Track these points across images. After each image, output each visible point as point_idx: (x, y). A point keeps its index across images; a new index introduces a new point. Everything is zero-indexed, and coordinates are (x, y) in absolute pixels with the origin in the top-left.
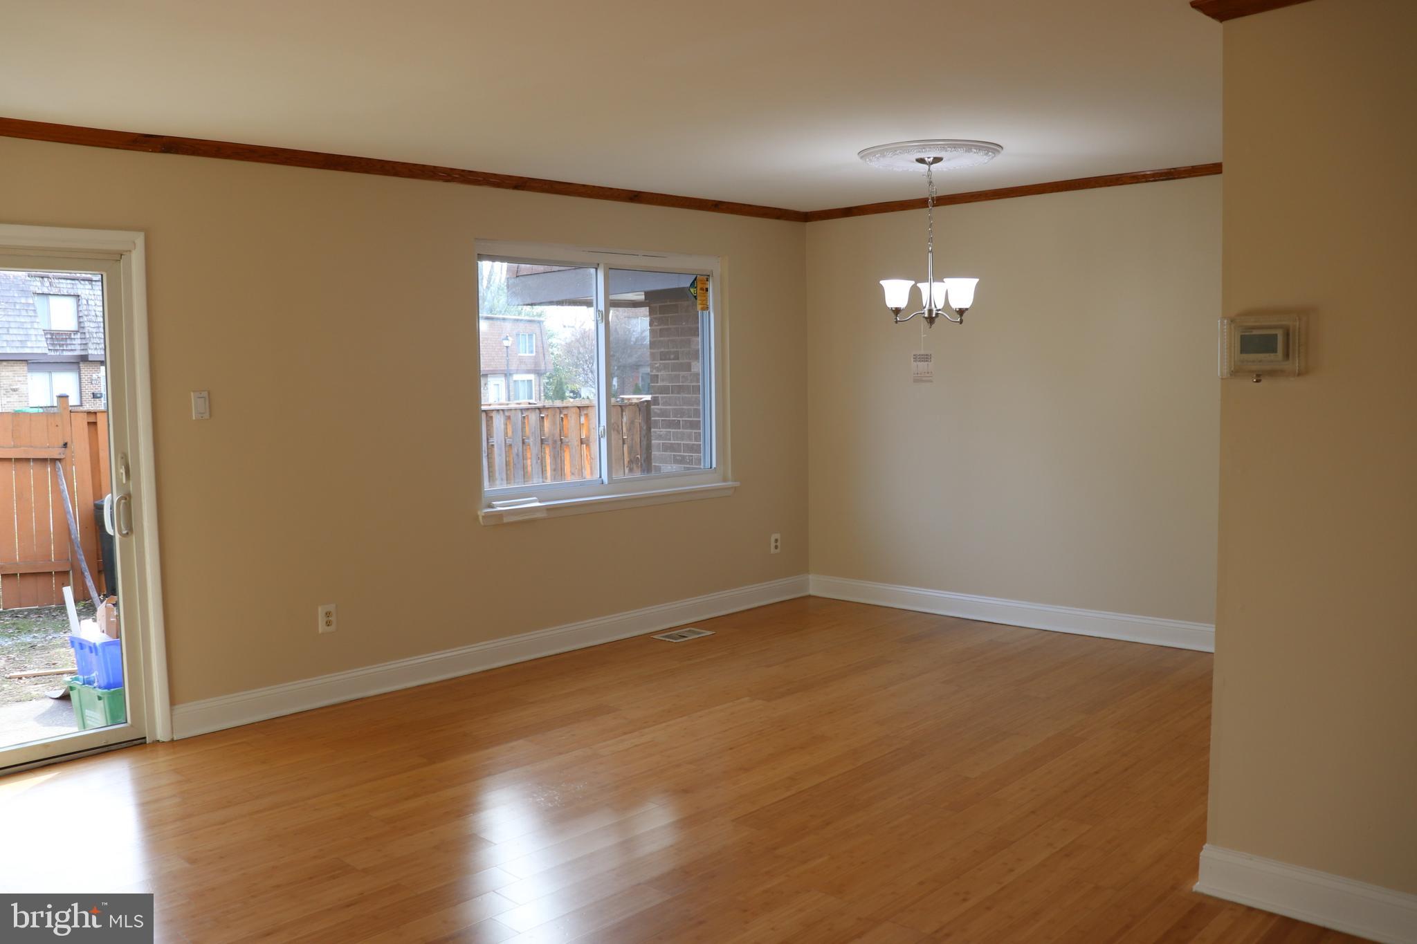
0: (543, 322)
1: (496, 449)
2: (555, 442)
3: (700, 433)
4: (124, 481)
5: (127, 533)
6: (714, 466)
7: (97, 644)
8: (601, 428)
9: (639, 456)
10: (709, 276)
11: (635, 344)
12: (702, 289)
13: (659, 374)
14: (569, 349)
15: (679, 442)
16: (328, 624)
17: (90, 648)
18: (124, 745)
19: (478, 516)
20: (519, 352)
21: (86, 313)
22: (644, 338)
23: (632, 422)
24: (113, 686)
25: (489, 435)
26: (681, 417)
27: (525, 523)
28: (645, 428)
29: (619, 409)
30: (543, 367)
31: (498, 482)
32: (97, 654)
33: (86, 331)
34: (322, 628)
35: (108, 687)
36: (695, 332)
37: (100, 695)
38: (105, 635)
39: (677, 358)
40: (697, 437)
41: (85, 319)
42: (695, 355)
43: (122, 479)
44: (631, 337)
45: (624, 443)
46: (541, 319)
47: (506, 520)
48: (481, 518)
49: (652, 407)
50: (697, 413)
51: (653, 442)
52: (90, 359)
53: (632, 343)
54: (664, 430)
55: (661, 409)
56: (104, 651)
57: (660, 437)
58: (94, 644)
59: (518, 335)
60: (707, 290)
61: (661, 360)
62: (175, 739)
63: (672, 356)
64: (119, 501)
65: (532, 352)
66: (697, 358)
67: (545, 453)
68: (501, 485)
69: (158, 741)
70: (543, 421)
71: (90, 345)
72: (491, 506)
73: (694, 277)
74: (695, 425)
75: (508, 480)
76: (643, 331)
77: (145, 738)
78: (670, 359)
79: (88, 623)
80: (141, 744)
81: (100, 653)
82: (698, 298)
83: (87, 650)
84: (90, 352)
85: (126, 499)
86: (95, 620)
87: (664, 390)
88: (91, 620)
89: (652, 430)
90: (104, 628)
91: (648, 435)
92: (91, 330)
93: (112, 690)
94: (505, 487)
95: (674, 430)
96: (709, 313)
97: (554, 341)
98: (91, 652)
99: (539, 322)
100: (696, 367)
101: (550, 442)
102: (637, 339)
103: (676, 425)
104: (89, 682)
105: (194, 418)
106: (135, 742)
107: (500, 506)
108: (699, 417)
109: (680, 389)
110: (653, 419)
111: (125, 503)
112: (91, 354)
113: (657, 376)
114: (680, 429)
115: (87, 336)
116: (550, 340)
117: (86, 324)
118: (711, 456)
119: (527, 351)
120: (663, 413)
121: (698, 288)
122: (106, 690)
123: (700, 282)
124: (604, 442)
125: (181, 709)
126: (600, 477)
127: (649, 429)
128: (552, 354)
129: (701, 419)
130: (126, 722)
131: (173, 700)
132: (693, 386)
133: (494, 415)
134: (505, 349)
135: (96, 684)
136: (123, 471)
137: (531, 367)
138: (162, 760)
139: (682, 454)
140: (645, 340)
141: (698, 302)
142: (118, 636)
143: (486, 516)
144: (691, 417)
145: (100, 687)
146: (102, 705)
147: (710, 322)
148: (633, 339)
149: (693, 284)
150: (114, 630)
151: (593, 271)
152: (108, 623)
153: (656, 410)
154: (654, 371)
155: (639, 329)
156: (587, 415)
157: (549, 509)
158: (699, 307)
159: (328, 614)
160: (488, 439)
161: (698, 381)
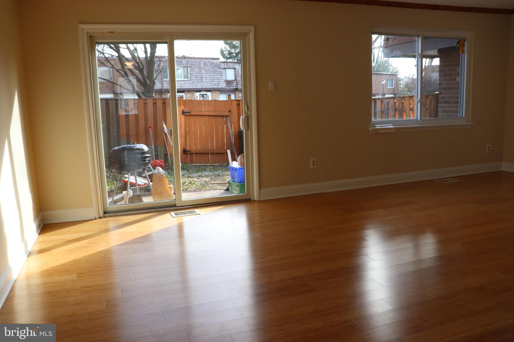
0: (397, 75)
1: (377, 113)
2: (400, 110)
3: (458, 106)
4: (247, 111)
5: (247, 129)
6: (464, 116)
7: (237, 168)
8: (418, 99)
9: (433, 115)
10: (465, 39)
11: (433, 82)
12: (462, 45)
13: (442, 82)
14: (407, 86)
15: (449, 109)
16: (314, 165)
17: (235, 169)
18: (244, 200)
19: (369, 130)
20: (388, 87)
21: (237, 74)
22: (437, 80)
23: (431, 102)
24: (242, 182)
25: (375, 108)
26: (451, 99)
27: (387, 133)
28: (436, 104)
29: (426, 97)
30: (396, 92)
31: (377, 118)
32: (237, 171)
33: (237, 80)
34: (311, 166)
35: (240, 182)
36: (458, 65)
37: (237, 185)
38: (240, 166)
39: (450, 76)
40: (457, 107)
41: (237, 76)
42: (458, 74)
43: (246, 111)
44: (432, 80)
45: (427, 110)
46: (397, 74)
47: (380, 132)
48: (370, 131)
49: (439, 96)
50: (457, 97)
51: (439, 109)
52: (239, 89)
53: (432, 82)
54: (444, 105)
55: (443, 96)
56: (239, 170)
57: (442, 107)
58: (236, 168)
59: (387, 80)
60: (464, 45)
61: (443, 77)
62: (260, 200)
63: (448, 75)
64: (245, 118)
65: (392, 86)
66: (459, 76)
67: (396, 114)
68: (378, 119)
69: (255, 200)
70: (396, 104)
71: (239, 85)
72: (375, 127)
73: (459, 40)
74: (457, 102)
75: (382, 117)
76: (437, 77)
77: (251, 199)
78: (447, 76)
79: (234, 162)
80: (249, 201)
81: (238, 171)
82: (460, 48)
83: (234, 171)
84: (239, 87)
85: (247, 117)
86: (236, 162)
87: (444, 89)
88: (236, 161)
89: (439, 105)
90: (239, 164)
91: (437, 107)
92: (239, 79)
93: (241, 183)
94: (380, 120)
95: (448, 105)
96: (465, 54)
97: (401, 82)
98: (235, 171)
99: (395, 75)
100: (458, 79)
101: (398, 110)
102: (434, 81)
103: (449, 102)
104: (235, 181)
105: (270, 90)
106: (247, 200)
107: (378, 127)
108: (458, 99)
109: (451, 88)
110: (439, 100)
111: (247, 119)
112: (239, 88)
113: (442, 83)
114: (450, 104)
115: (238, 82)
116: (400, 82)
117: (238, 78)
118: (463, 112)
119: (391, 86)
120: (443, 98)
121: (460, 44)
122: (239, 183)
123: (461, 42)
124: (419, 105)
125: (263, 190)
126: (417, 118)
127: (437, 104)
128: (401, 87)
129: (459, 100)
130: (245, 193)
131: (260, 187)
132: (456, 87)
133: (377, 100)
134: (382, 85)
135: (236, 182)
136: (246, 108)
137: (392, 92)
138: (256, 206)
139: (451, 114)
140: (437, 81)
141: (460, 50)
142: (244, 166)
143: (372, 130)
144: (455, 99)
145: (237, 183)
146: (238, 188)
147: (465, 58)
148: (433, 81)
149: (458, 43)
150: (242, 164)
151: (417, 38)
152: (241, 162)
153: (440, 97)
154: (441, 81)
155: (435, 77)
156: (413, 100)
157: (396, 129)
158: (460, 52)
159: (314, 162)
160: (374, 110)
161: (458, 85)
